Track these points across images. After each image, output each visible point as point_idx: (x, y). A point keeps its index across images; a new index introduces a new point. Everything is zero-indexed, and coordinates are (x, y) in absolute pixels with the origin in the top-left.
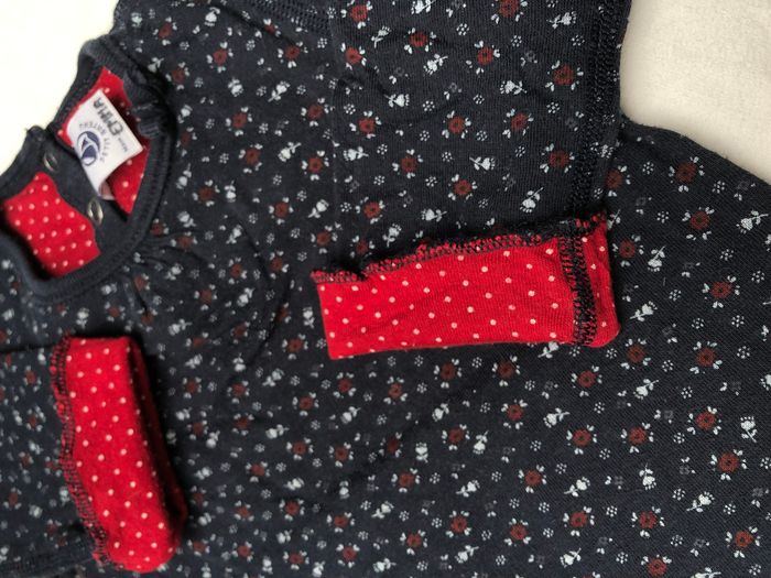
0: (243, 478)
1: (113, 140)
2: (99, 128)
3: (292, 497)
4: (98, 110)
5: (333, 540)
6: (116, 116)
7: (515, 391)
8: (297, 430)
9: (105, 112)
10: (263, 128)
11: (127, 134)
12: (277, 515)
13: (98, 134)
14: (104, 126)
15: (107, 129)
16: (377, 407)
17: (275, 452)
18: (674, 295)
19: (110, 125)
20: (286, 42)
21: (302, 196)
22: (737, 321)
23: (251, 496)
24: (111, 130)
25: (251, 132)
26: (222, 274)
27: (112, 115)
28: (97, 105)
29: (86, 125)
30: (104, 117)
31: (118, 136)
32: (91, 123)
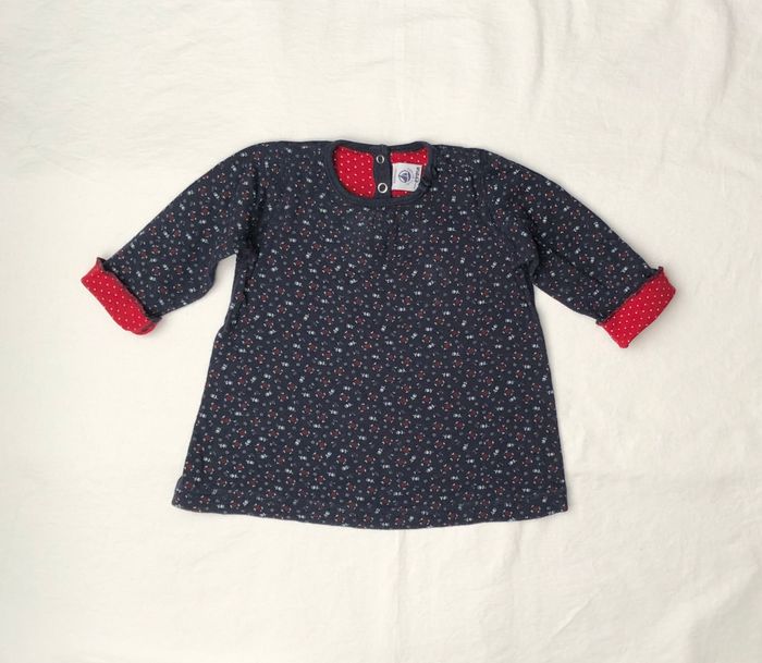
0: (352, 299)
3: (363, 317)
5: (366, 338)
7: (452, 340)
8: (382, 301)
10: (451, 217)
12: (354, 318)
16: (412, 314)
17: (371, 301)
18: (508, 348)
20: (477, 203)
21: (443, 242)
22: (515, 365)
23: (350, 306)
25: (446, 215)
26: (400, 234)
30: (417, 174)
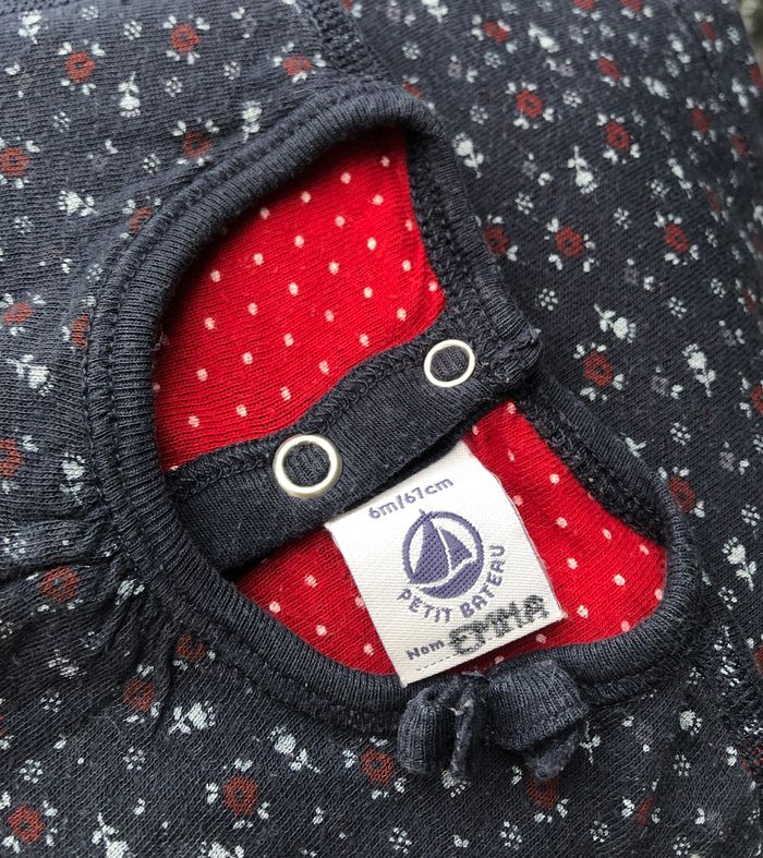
1: (442, 630)
2: (479, 602)
4: (520, 606)
6: (493, 642)
9: (512, 621)
11: (448, 660)
13: (467, 597)
14: (479, 615)
15: (469, 621)
19: (478, 629)
24: (466, 628)
27: (500, 635)
28: (534, 603)
29: (497, 566)
30: (501, 617)
31: (446, 640)
32: (497, 582)
